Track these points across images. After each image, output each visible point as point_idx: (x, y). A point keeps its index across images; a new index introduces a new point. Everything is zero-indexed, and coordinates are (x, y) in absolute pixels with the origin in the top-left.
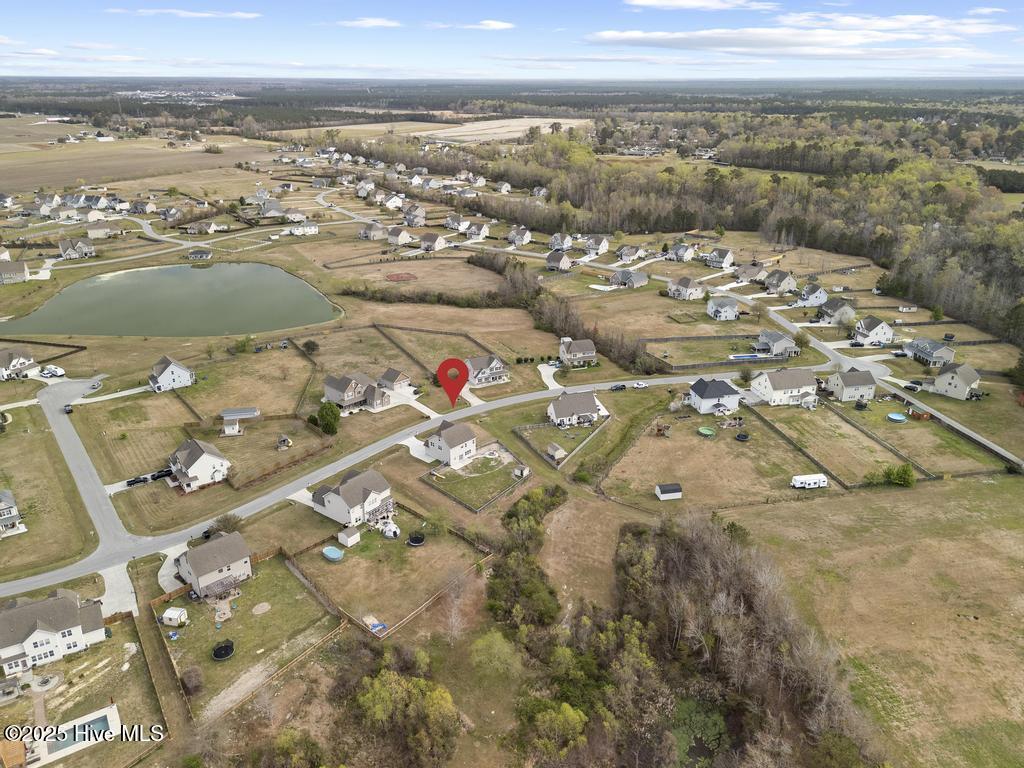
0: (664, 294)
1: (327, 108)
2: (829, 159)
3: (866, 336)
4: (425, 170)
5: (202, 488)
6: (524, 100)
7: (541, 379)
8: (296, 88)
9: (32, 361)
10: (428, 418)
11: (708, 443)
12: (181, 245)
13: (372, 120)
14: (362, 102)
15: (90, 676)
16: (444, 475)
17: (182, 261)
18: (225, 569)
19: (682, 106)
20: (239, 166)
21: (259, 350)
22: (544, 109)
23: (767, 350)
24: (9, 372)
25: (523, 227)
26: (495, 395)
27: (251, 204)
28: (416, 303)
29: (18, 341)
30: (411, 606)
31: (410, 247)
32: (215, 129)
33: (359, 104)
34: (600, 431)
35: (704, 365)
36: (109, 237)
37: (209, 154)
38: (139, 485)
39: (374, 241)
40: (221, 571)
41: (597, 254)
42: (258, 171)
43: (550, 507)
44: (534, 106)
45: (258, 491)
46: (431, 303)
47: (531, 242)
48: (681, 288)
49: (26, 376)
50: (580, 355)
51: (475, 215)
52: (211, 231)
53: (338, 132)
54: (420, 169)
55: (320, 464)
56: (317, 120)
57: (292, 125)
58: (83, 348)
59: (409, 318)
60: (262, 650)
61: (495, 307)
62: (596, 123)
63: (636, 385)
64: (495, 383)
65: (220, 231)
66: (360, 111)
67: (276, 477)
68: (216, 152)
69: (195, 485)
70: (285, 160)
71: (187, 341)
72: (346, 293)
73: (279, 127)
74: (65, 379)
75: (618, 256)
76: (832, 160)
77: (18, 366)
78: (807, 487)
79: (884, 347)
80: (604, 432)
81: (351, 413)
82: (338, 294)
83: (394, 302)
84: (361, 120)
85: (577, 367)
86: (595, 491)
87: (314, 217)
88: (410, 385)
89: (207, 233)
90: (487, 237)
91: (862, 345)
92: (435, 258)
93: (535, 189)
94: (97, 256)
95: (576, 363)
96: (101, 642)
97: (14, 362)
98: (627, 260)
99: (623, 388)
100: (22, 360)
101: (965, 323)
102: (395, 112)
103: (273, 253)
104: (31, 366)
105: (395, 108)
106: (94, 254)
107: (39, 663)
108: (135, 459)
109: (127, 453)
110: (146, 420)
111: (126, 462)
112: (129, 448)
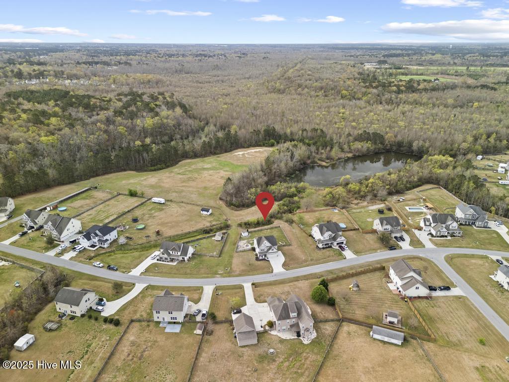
108: (459, 314)
109: (468, 323)
110: (477, 369)
111: (463, 313)
112: (471, 330)
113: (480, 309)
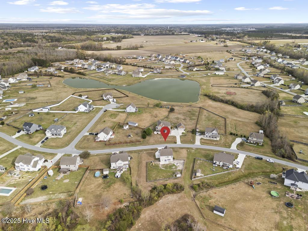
4: (288, 57)
7: (232, 143)
9: (112, 97)
10: (176, 143)
11: (270, 199)
12: (183, 73)
15: (24, 178)
16: (155, 164)
18: (68, 166)
20: (227, 51)
21: (161, 107)
24: (106, 98)
26: (208, 143)
28: (224, 103)
30: (94, 202)
31: (247, 83)
32: (234, 39)
34: (228, 173)
37: (224, 47)
38: (92, 135)
39: (238, 80)
40: (67, 166)
42: (231, 53)
43: (172, 192)
45: (110, 147)
46: (229, 104)
49: (109, 100)
51: (289, 75)
52: (194, 70)
55: (132, 146)
56: (271, 38)
57: (260, 39)
58: (128, 96)
59: (215, 108)
60: (51, 193)
61: (250, 111)
63: (268, 160)
64: (212, 139)
65: (197, 70)
67: (118, 145)
69: (99, 140)
70: (243, 50)
71: (149, 100)
72: (206, 95)
74: (115, 103)
77: (108, 97)
80: (229, 174)
81: (158, 133)
82: (204, 95)
83: (217, 101)
85: (252, 144)
86: (194, 195)
87: (228, 69)
88: (184, 130)
89: (193, 70)
90: (282, 84)
92: (252, 89)
94: (161, 73)
95: (252, 142)
96: (36, 171)
97: (108, 96)
99: (261, 159)
100: (110, 96)
103: (203, 79)
104: (111, 98)
107: (22, 170)
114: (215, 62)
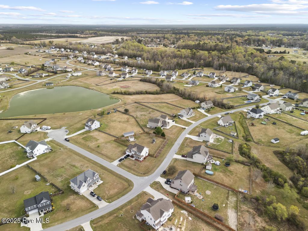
0: (207, 86)
1: (34, 34)
2: (210, 47)
3: (273, 93)
4: (95, 53)
5: (145, 158)
6: (102, 31)
7: (202, 113)
8: (16, 27)
9: (36, 125)
10: (185, 128)
11: (267, 126)
12: (37, 81)
13: (57, 37)
14: (46, 32)
16: (211, 145)
17: (44, 87)
19: (150, 32)
20: (26, 54)
21: (108, 113)
22: (110, 33)
23: (252, 99)
24: (31, 130)
25: (145, 69)
27: (46, 66)
29: (17, 119)
31: (117, 77)
33: (45, 32)
35: (241, 105)
36: (7, 80)
38: (122, 161)
39: (103, 76)
40: (190, 183)
41: (176, 76)
42: (35, 55)
44: (106, 33)
45: (161, 157)
46: (144, 94)
47: (152, 74)
48: (213, 84)
49: (37, 131)
50: (209, 105)
52: (43, 76)
53: (53, 41)
54: (93, 53)
55: (170, 146)
58: (45, 119)
59: (143, 99)
60: (224, 205)
61: (164, 94)
62: (132, 38)
64: (192, 116)
65: (47, 76)
66: (50, 34)
67: (162, 152)
68: (11, 49)
70: (41, 51)
72: (114, 93)
73: (25, 40)
74: (52, 130)
75: (182, 76)
76: (211, 47)
78: (305, 134)
79: (278, 96)
82: (112, 94)
84: (53, 37)
86: (255, 143)
87: (75, 69)
88: (168, 119)
90: (138, 73)
91: (273, 96)
92: (129, 80)
93: (137, 58)
94: (10, 87)
96: (173, 212)
98: (186, 77)
99: (228, 113)
101: (289, 88)
102: (60, 35)
103: (73, 82)
105: (60, 33)
106: (8, 87)
107: (163, 223)
108: (110, 153)
109: (106, 151)
110: (98, 140)
111: (109, 154)
112: (104, 150)
113: (103, 159)
114: (45, 65)
